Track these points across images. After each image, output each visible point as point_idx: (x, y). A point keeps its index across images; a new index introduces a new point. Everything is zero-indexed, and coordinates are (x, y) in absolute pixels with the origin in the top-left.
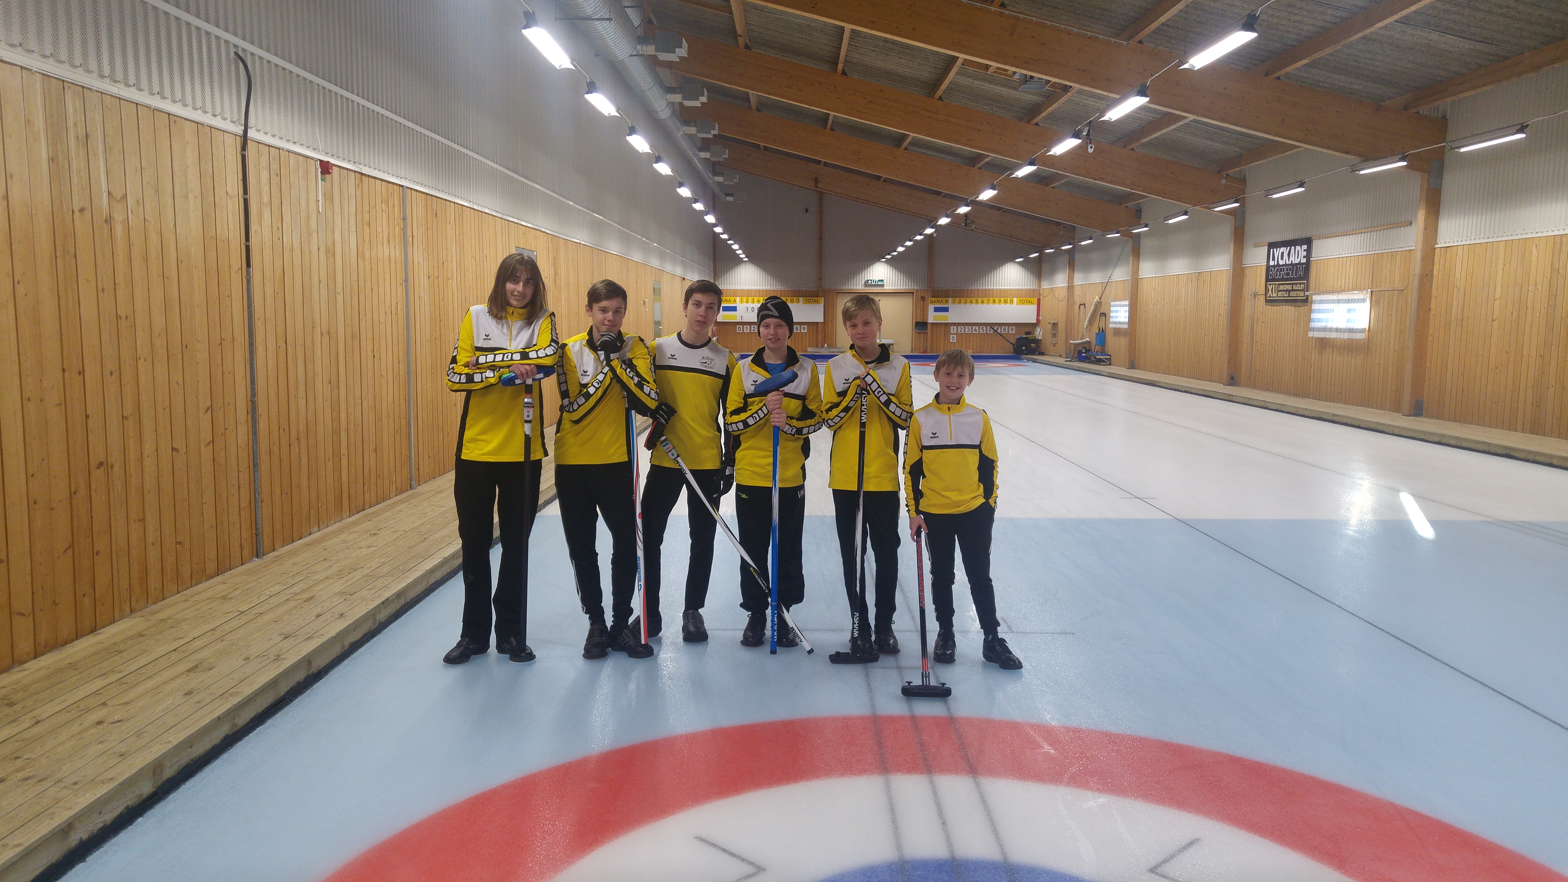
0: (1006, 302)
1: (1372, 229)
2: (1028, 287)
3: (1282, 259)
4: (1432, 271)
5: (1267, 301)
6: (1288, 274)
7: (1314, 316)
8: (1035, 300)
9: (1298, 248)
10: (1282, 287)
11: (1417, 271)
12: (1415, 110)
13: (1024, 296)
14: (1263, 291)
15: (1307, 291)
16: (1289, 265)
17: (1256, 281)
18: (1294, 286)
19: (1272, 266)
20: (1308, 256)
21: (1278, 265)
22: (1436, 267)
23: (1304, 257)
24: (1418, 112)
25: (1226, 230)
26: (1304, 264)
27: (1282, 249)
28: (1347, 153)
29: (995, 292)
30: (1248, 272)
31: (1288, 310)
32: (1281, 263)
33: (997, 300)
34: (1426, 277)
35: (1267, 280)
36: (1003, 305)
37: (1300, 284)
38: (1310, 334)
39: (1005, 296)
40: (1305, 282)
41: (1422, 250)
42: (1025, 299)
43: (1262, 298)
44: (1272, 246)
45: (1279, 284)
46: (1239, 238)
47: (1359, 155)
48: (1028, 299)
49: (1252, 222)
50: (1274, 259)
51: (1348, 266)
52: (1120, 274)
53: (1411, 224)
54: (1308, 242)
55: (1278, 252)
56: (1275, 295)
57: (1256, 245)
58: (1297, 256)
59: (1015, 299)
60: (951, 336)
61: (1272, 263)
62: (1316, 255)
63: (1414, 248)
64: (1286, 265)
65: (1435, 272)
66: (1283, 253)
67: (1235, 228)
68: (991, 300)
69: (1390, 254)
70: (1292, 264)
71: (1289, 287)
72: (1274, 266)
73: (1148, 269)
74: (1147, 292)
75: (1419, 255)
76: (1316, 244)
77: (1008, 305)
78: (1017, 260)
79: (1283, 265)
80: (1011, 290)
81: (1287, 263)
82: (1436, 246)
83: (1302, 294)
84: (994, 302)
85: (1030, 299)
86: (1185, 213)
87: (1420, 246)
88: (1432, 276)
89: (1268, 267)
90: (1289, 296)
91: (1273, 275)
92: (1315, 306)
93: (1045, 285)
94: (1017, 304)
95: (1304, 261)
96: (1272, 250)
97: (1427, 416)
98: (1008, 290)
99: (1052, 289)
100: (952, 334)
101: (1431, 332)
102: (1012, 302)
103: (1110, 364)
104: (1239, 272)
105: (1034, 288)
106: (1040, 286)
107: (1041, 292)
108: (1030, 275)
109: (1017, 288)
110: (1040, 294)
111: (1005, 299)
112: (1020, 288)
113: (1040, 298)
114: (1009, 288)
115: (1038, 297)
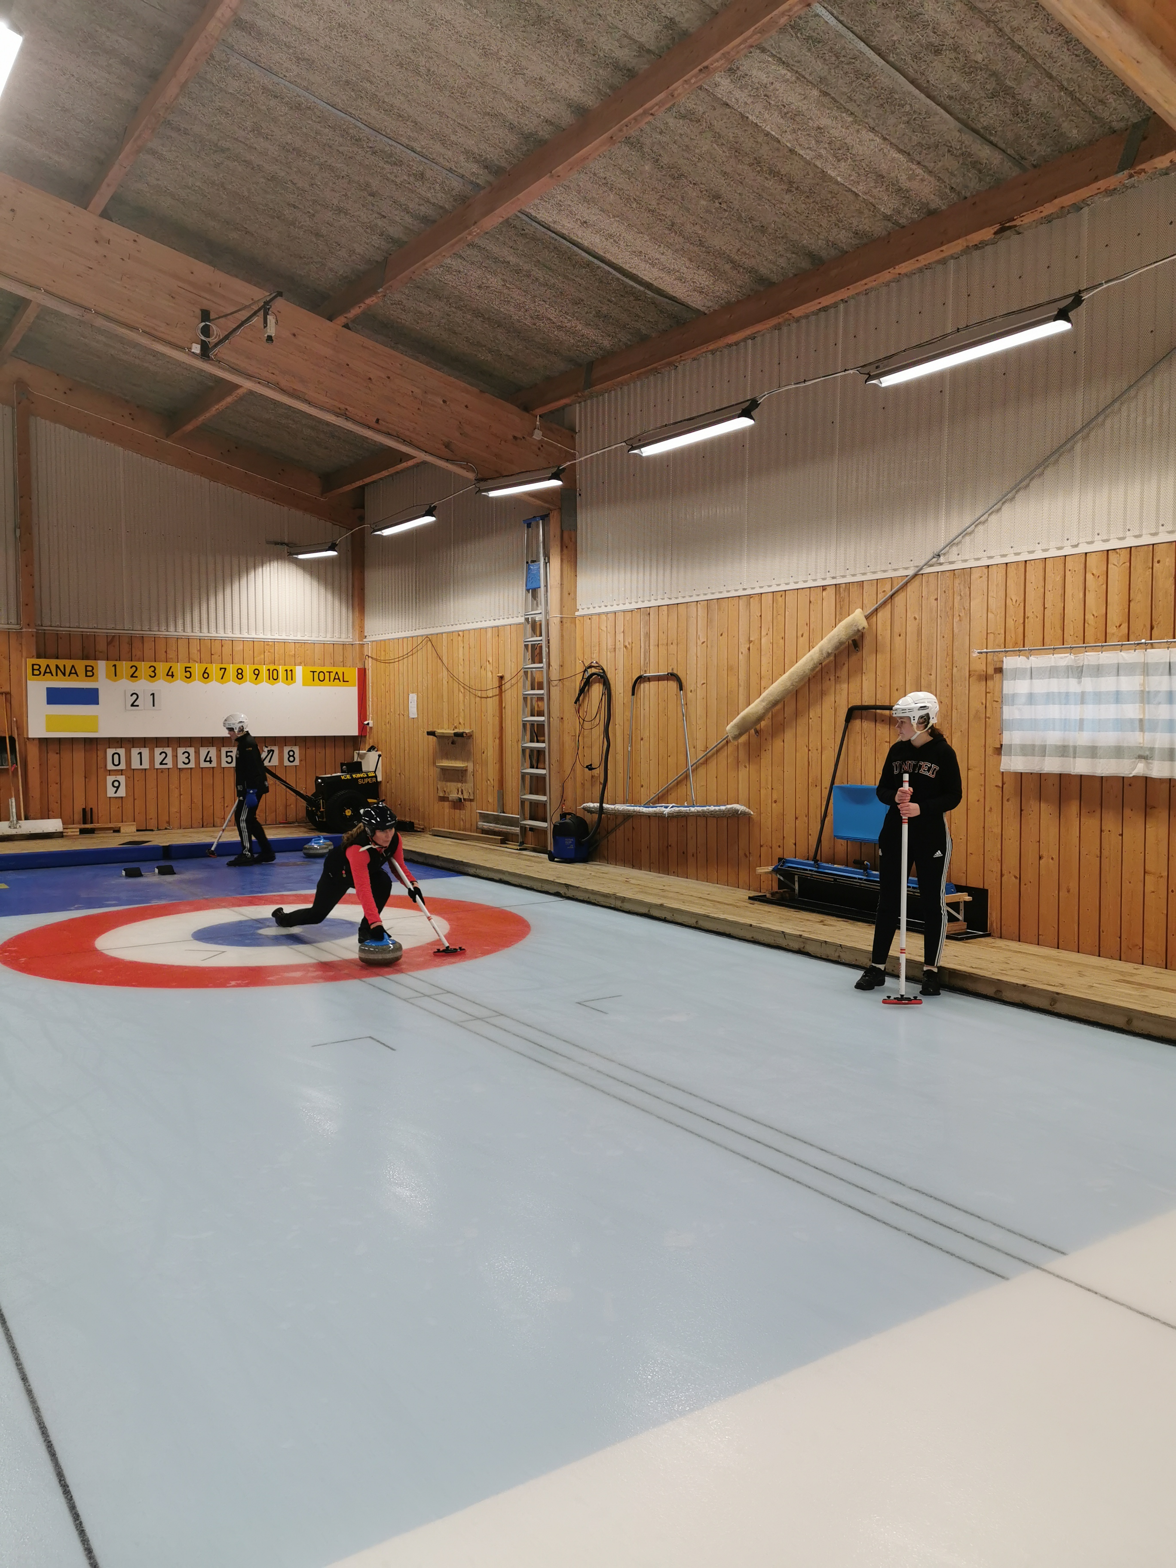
0: (273, 676)
2: (329, 638)
8: (352, 674)
13: (320, 661)
29: (238, 647)
33: (248, 670)
36: (265, 686)
39: (269, 659)
42: (325, 669)
48: (334, 670)
60: (110, 779)
68: (232, 669)
77: (280, 685)
78: (301, 557)
80: (285, 642)
84: (240, 675)
85: (340, 671)
94: (304, 683)
98: (274, 642)
100: (110, 772)
102: (290, 676)
105: (344, 639)
106: (362, 636)
107: (368, 651)
108: (330, 597)
109: (299, 637)
110: (363, 657)
111: (272, 668)
112: (306, 638)
113: (370, 664)
114: (277, 637)
115: (360, 666)
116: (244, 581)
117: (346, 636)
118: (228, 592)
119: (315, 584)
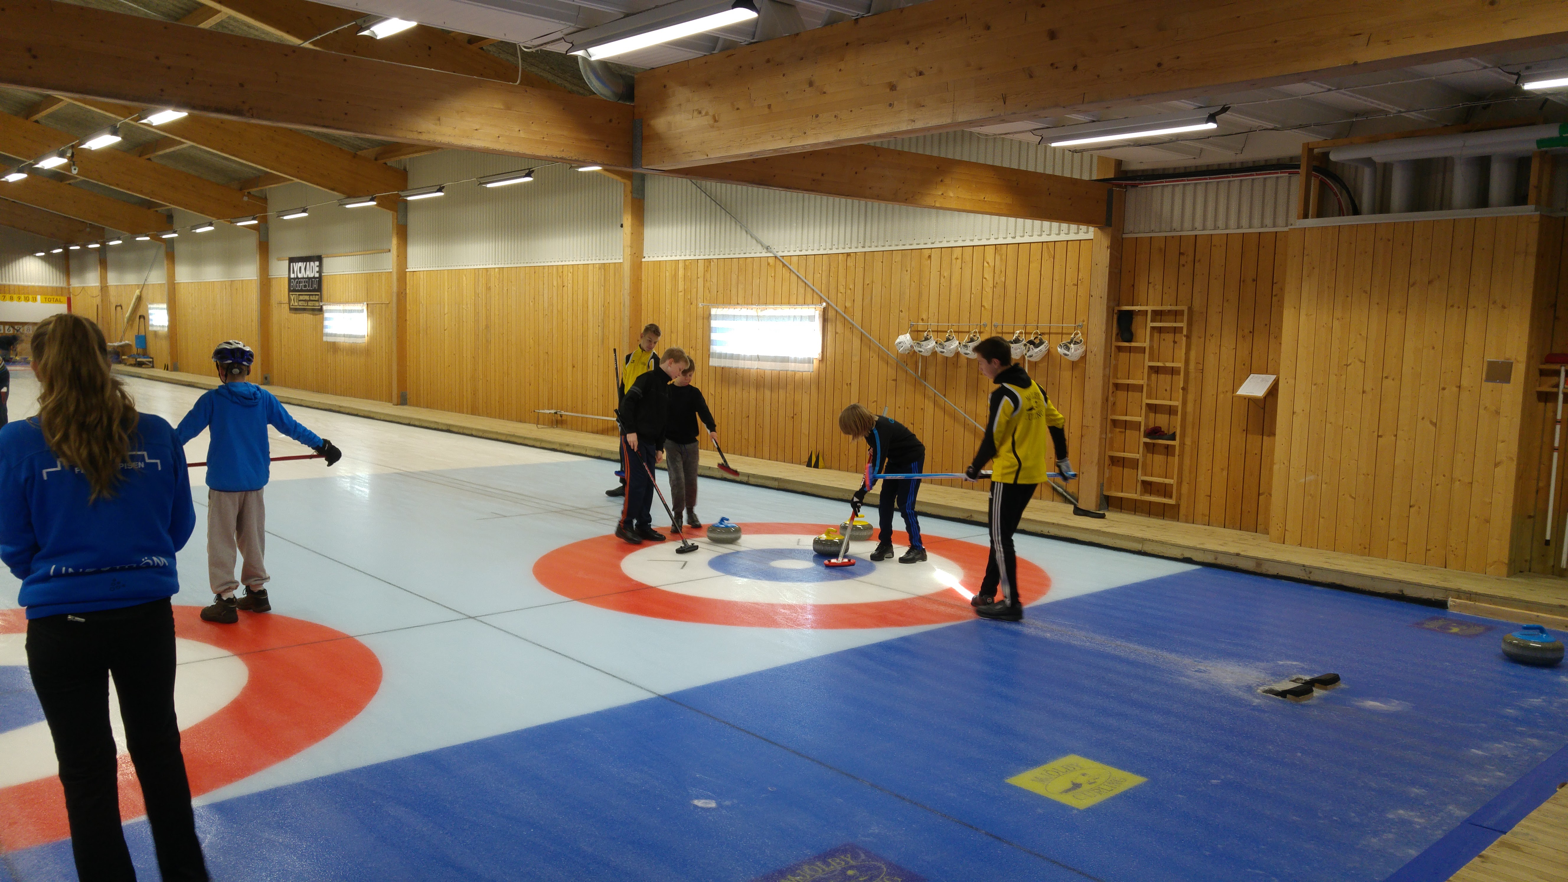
0: (27, 299)
1: (365, 253)
2: (55, 285)
3: (300, 272)
4: (406, 289)
5: (291, 309)
6: (305, 286)
7: (326, 323)
8: (65, 299)
9: (312, 263)
10: (301, 298)
11: (395, 289)
12: (383, 161)
13: (50, 294)
14: (286, 300)
15: (321, 302)
16: (305, 278)
17: (280, 292)
18: (311, 297)
19: (292, 279)
20: (320, 272)
21: (297, 278)
22: (408, 288)
23: (317, 272)
24: (385, 163)
25: (252, 241)
26: (317, 278)
27: (300, 264)
28: (333, 189)
29: (12, 288)
30: (274, 283)
31: (307, 317)
32: (300, 276)
33: (15, 296)
34: (401, 295)
35: (290, 291)
36: (23, 303)
37: (316, 295)
38: (325, 339)
39: (26, 293)
40: (319, 293)
41: (397, 273)
42: (51, 297)
43: (287, 306)
44: (292, 260)
45: (299, 295)
46: (264, 249)
47: (343, 193)
48: (56, 297)
49: (275, 238)
50: (293, 273)
51: (350, 281)
52: (156, 277)
53: (390, 251)
54: (319, 259)
55: (297, 266)
56: (296, 304)
57: (279, 259)
58: (310, 271)
59: (39, 297)
61: (292, 276)
62: (326, 272)
63: (391, 271)
64: (303, 278)
65: (408, 291)
66: (300, 268)
67: (260, 242)
68: (8, 296)
69: (378, 274)
70: (308, 278)
71: (307, 298)
72: (294, 279)
73: (184, 274)
74: (184, 296)
75: (395, 277)
76: (326, 261)
77: (30, 303)
78: (38, 254)
79: (301, 278)
80: (33, 287)
81: (305, 276)
82: (407, 270)
83: (317, 304)
84: (12, 299)
85: (58, 298)
86: (211, 224)
87: (395, 270)
88: (406, 293)
89: (290, 279)
90: (308, 306)
91: (295, 286)
92: (326, 315)
93: (75, 283)
94: (42, 302)
95: (317, 275)
96: (292, 264)
97: (410, 405)
98: (28, 287)
99: (83, 288)
101: (408, 338)
102: (35, 300)
103: (153, 367)
104: (266, 282)
105: (62, 285)
106: (69, 284)
107: (71, 290)
108: (54, 270)
109: (40, 284)
110: (69, 293)
111: (26, 296)
112: (43, 285)
113: (71, 296)
114: (30, 284)
115: (68, 296)
116: (14, 264)
117: (63, 284)
118: (7, 268)
119: (47, 265)
